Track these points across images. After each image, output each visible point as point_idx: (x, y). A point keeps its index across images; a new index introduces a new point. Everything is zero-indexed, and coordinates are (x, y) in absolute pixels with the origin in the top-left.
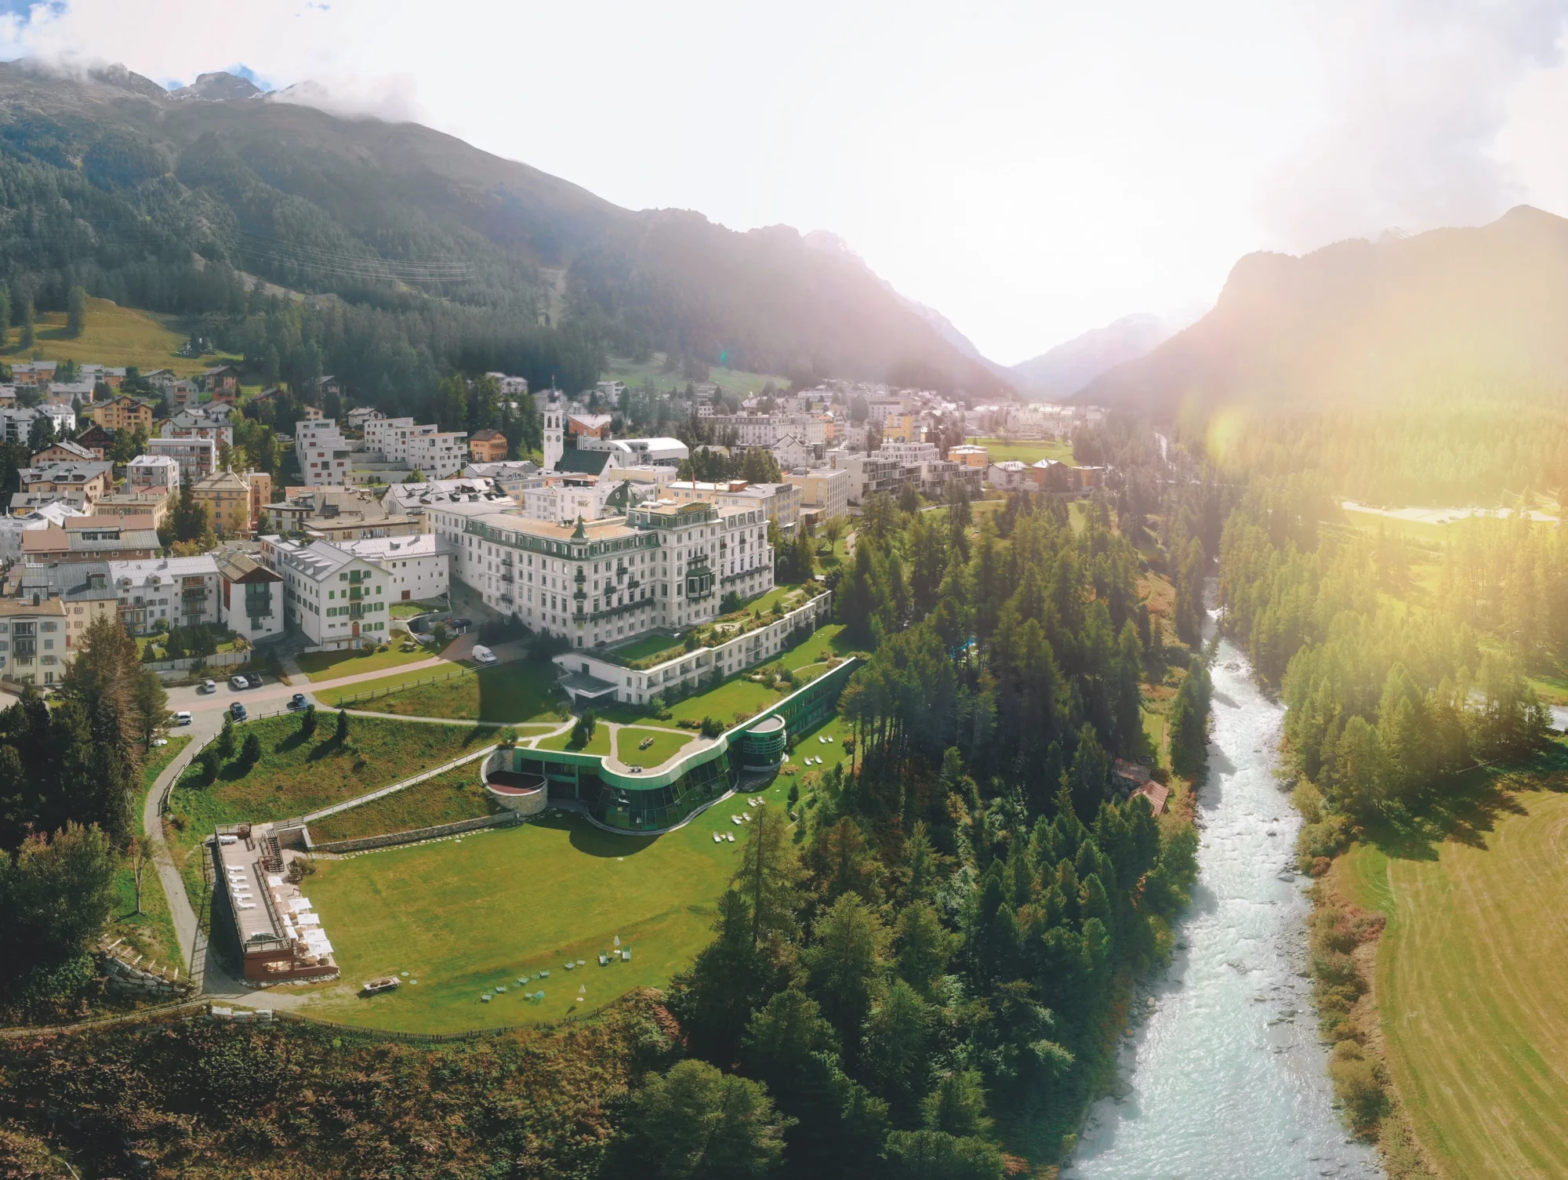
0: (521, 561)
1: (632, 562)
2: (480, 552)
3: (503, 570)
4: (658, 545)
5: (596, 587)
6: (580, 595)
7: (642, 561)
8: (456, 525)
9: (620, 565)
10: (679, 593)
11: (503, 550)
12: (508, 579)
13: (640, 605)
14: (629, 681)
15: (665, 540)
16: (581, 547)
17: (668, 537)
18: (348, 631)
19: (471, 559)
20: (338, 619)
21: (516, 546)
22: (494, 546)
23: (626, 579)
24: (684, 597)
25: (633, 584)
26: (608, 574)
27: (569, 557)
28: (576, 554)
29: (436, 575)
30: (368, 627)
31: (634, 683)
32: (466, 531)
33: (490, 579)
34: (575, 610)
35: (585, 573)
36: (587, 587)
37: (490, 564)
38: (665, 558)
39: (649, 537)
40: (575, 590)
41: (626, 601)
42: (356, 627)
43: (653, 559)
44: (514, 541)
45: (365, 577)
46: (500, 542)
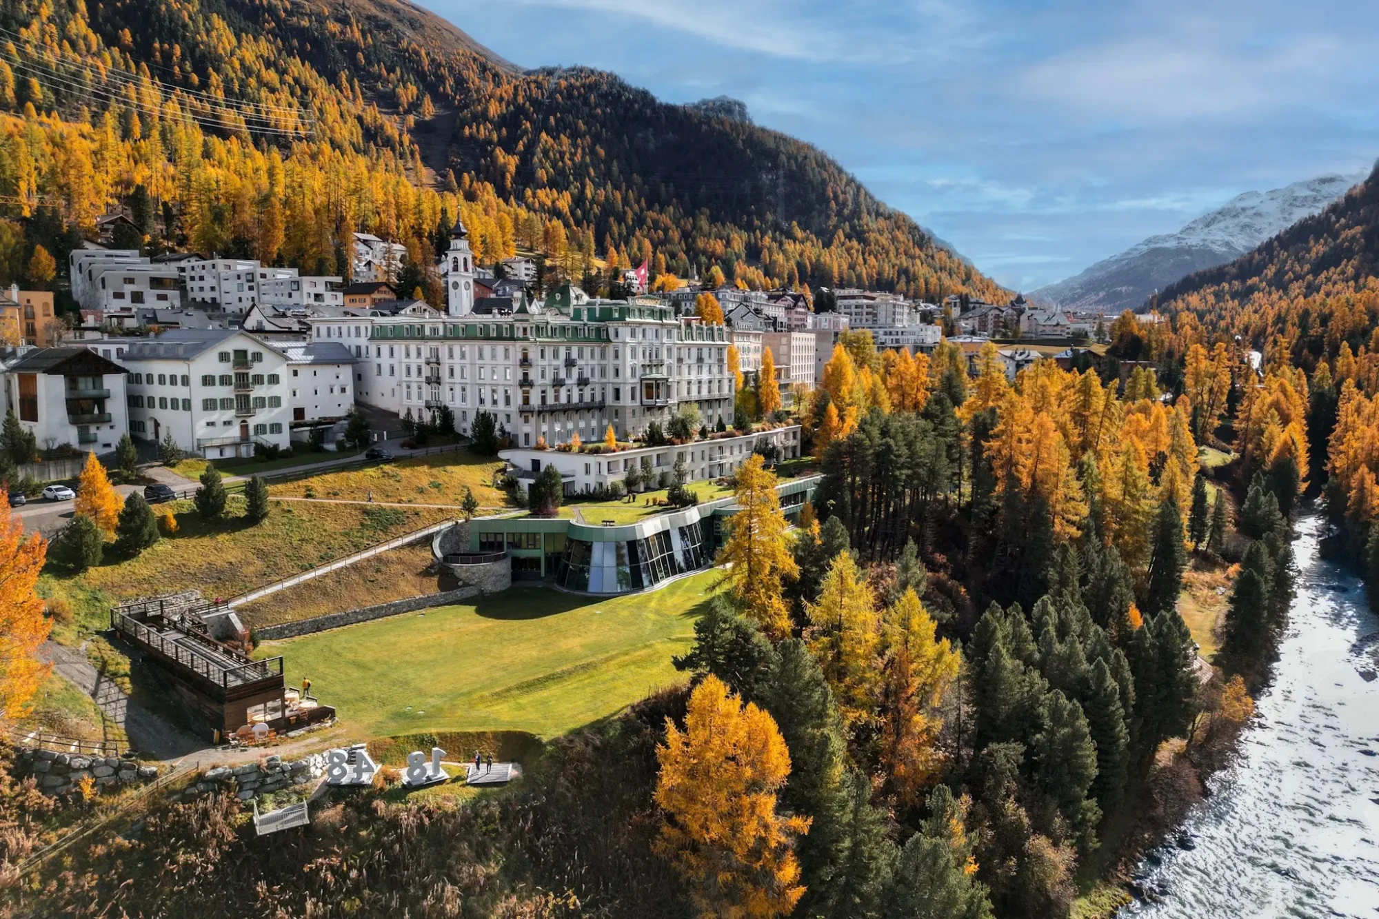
0: (451, 356)
1: (581, 355)
2: (392, 361)
3: (426, 371)
4: (608, 340)
5: (543, 376)
6: (526, 382)
7: (592, 356)
8: (358, 334)
9: (568, 355)
10: (633, 398)
11: (426, 348)
12: (435, 380)
13: (589, 408)
14: (587, 467)
15: (617, 335)
16: (525, 324)
17: (620, 330)
18: (235, 432)
19: (379, 373)
20: (219, 416)
21: (445, 338)
22: (413, 346)
23: (575, 372)
24: (638, 403)
25: (583, 382)
26: (555, 363)
27: (512, 338)
28: (521, 335)
29: (337, 390)
30: (260, 429)
31: (594, 469)
32: (372, 338)
33: (409, 387)
34: (520, 401)
35: (531, 356)
36: (534, 374)
37: (408, 369)
38: (617, 357)
39: (598, 330)
40: (520, 377)
41: (575, 400)
42: (244, 428)
43: (603, 356)
44: (441, 333)
45: (254, 360)
46: (423, 338)
